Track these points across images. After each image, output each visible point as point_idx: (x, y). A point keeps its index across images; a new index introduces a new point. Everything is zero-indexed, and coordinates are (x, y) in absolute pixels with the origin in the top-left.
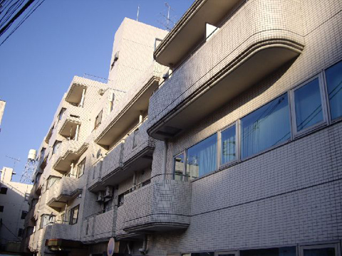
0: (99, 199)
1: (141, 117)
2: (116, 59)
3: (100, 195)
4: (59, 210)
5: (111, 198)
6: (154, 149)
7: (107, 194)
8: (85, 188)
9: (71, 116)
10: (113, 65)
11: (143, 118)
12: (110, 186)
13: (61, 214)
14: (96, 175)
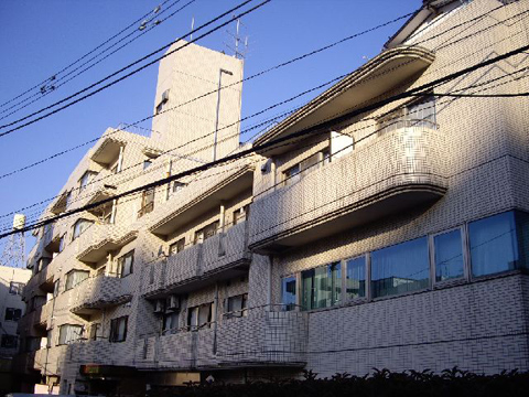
0: (158, 310)
1: (222, 208)
2: (165, 101)
3: (159, 304)
4: (88, 318)
5: (176, 311)
6: (250, 261)
7: (173, 305)
8: (137, 295)
9: (106, 186)
11: (226, 209)
12: (176, 295)
13: (90, 324)
14: (157, 280)
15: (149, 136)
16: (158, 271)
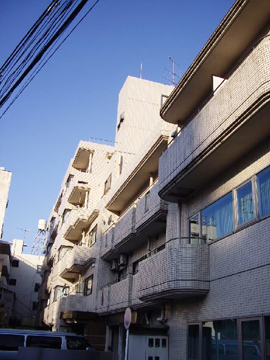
0: (114, 267)
1: (151, 179)
2: (122, 120)
3: (114, 263)
4: (73, 281)
5: (125, 265)
6: (167, 212)
7: (122, 262)
8: (98, 257)
9: (80, 182)
10: (119, 126)
11: (154, 180)
12: (123, 254)
13: (74, 285)
14: (109, 243)
15: (113, 145)
16: (110, 238)
